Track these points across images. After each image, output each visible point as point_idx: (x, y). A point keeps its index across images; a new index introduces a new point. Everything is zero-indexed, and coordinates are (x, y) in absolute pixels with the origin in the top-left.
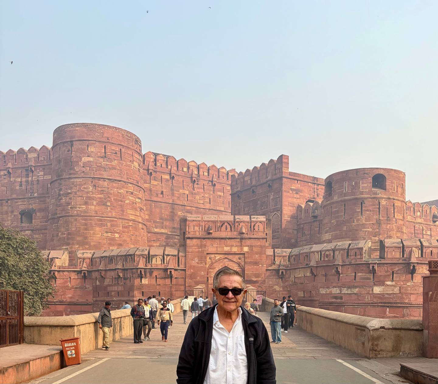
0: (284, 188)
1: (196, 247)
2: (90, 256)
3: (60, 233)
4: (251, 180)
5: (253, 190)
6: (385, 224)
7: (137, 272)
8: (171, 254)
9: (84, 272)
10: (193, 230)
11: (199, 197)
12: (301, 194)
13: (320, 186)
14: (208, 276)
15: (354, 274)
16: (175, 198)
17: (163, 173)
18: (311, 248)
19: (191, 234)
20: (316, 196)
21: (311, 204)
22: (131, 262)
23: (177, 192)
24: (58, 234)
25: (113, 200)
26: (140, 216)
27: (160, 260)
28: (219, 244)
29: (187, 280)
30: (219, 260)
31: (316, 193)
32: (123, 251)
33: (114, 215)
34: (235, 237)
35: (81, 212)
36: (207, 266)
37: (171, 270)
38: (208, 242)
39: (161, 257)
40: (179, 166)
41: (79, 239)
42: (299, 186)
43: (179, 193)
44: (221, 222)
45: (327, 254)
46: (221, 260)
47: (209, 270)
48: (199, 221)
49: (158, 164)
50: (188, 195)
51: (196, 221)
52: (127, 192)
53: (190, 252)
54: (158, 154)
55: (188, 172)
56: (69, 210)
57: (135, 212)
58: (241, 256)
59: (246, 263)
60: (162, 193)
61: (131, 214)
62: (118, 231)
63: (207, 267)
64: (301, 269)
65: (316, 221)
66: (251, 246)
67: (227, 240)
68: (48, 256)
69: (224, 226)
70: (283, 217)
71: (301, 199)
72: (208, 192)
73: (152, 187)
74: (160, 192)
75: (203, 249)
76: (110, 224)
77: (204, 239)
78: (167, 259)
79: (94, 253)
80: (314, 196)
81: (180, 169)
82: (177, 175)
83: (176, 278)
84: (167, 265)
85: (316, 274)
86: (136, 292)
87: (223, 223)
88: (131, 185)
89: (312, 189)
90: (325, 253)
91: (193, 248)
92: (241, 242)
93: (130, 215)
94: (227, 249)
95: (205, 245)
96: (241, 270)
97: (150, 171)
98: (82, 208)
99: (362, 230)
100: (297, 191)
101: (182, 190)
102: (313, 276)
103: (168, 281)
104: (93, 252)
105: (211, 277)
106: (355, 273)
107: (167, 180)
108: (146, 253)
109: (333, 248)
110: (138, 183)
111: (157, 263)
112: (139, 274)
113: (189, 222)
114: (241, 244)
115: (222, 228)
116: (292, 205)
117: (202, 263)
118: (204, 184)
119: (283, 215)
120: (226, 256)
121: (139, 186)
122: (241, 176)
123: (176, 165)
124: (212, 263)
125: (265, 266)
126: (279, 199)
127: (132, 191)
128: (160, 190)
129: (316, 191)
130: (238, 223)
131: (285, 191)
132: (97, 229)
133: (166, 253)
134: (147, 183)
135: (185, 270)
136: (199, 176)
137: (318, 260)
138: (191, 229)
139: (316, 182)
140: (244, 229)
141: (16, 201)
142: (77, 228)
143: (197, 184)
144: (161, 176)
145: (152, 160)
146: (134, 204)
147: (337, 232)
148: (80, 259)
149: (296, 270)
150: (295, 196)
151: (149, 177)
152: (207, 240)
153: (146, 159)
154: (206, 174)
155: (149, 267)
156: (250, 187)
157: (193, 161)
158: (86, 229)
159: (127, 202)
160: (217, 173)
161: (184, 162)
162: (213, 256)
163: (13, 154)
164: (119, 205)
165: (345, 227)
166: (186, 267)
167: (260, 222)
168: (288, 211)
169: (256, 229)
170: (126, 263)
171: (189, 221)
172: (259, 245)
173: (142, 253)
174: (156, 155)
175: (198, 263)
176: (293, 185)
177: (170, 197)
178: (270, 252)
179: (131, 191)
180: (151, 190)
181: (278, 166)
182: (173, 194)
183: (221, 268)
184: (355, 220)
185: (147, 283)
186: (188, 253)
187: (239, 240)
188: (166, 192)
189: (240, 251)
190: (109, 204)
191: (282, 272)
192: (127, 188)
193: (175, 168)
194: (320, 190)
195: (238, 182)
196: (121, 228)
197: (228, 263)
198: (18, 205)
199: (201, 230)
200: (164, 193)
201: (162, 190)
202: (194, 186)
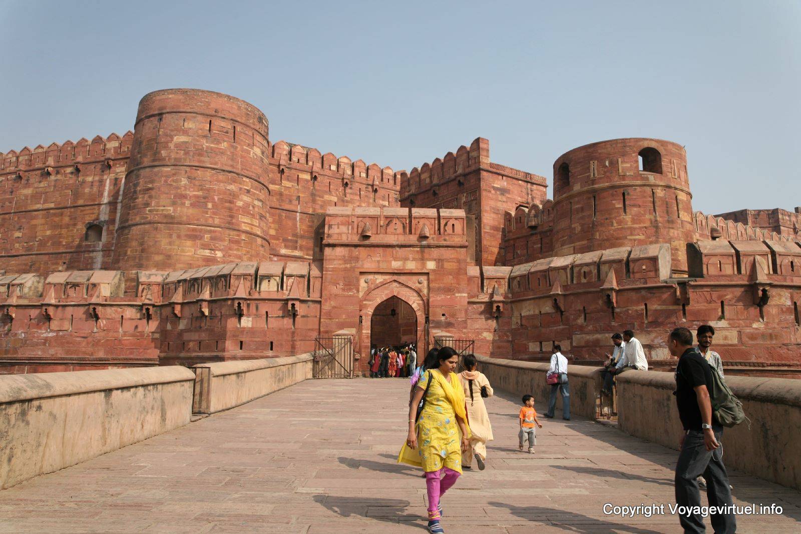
0: (483, 185)
1: (340, 262)
2: (159, 279)
3: (129, 250)
4: (430, 177)
5: (434, 191)
6: (665, 227)
7: (233, 305)
8: (295, 273)
9: (147, 307)
10: (337, 232)
12: (507, 195)
13: (535, 186)
14: (362, 313)
15: (644, 307)
16: (317, 207)
17: (300, 172)
18: (550, 263)
19: (332, 238)
20: (530, 200)
21: (526, 210)
22: (224, 287)
23: (319, 198)
24: (126, 251)
25: (218, 199)
26: (259, 227)
27: (276, 284)
28: (383, 256)
29: (322, 320)
30: (383, 284)
31: (530, 196)
32: (214, 270)
33: (217, 221)
34: (412, 243)
35: (166, 216)
36: (361, 294)
37: (294, 302)
38: (362, 252)
39: (277, 278)
40: (325, 162)
41: (158, 258)
42: (505, 183)
43: (324, 199)
44: (386, 217)
45: (585, 272)
46: (386, 285)
47: (364, 302)
48: (348, 216)
49: (294, 159)
50: (336, 204)
51: (342, 216)
52: (241, 189)
53: (330, 269)
54: (295, 145)
55: (338, 171)
56: (147, 214)
57: (251, 220)
58: (423, 279)
59: (431, 291)
60: (298, 199)
61: (245, 222)
62: (222, 247)
63: (360, 297)
64: (532, 301)
65: (536, 234)
66: (439, 260)
67: (398, 249)
68: (88, 280)
69: (392, 226)
70: (482, 228)
71: (509, 203)
72: (367, 199)
73: (283, 190)
74: (295, 198)
75: (354, 264)
76: (211, 237)
77: (356, 246)
78: (288, 282)
79: (168, 275)
80: (527, 200)
81: (326, 166)
82: (322, 175)
83: (303, 317)
84: (287, 293)
85: (563, 310)
86: (230, 342)
87: (389, 219)
88: (248, 180)
89: (524, 190)
90: (580, 270)
91: (335, 262)
92: (422, 252)
93: (243, 224)
94: (396, 265)
95: (358, 258)
96: (421, 302)
97: (281, 167)
98: (167, 210)
99: (628, 237)
100: (503, 191)
101: (328, 196)
102: (559, 313)
103: (287, 322)
104: (166, 273)
105: (367, 315)
106: (646, 305)
107: (307, 181)
108: (252, 271)
109: (596, 259)
110: (259, 178)
111: (271, 290)
112: (235, 310)
113: (330, 218)
114: (423, 256)
115: (388, 228)
116: (497, 212)
117: (350, 290)
118: (360, 189)
119: (482, 225)
120: (395, 277)
121: (260, 183)
122: (415, 173)
123: (320, 161)
124: (369, 292)
125: (466, 295)
126: (474, 202)
127: (248, 188)
128: (296, 193)
129: (530, 192)
130: (418, 220)
131: (486, 190)
132: (189, 243)
133: (287, 272)
134: (276, 184)
135: (320, 302)
136: (353, 178)
137: (566, 284)
138: (335, 230)
139: (529, 179)
140: (427, 230)
141: (82, 208)
142: (156, 242)
143: (351, 188)
144: (298, 175)
145: (285, 153)
146: (251, 208)
147: (584, 242)
148: (142, 284)
149: (524, 303)
150: (500, 197)
151: (279, 175)
152: (361, 248)
153: (276, 151)
154: (364, 175)
155: (256, 296)
156: (429, 188)
157: (346, 157)
158: (170, 244)
159: (240, 204)
160: (379, 175)
161: (331, 157)
162: (371, 277)
163: (86, 143)
164: (225, 208)
165: (598, 234)
166: (321, 297)
167: (456, 219)
168: (490, 219)
169: (449, 229)
170: (215, 291)
171: (329, 215)
172: (454, 258)
173: (245, 272)
174: (291, 146)
175: (343, 290)
176: (496, 182)
177: (310, 205)
178: (474, 271)
179: (246, 188)
180: (281, 194)
181: (474, 154)
182: (314, 201)
183: (385, 299)
184: (614, 221)
185: (250, 325)
186: (326, 271)
187: (419, 249)
188: (303, 197)
189: (420, 267)
190: (210, 205)
191: (498, 307)
192: (240, 184)
193: (319, 165)
194: (536, 191)
195: (411, 182)
196: (226, 243)
197: (398, 289)
198: (84, 215)
199: (350, 232)
200: (300, 199)
201: (298, 195)
202: (346, 192)
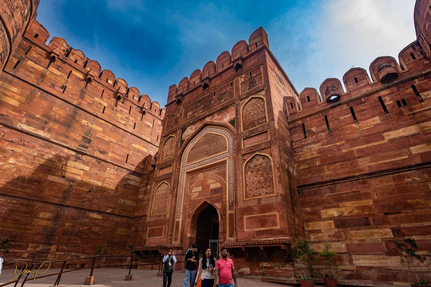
0: (268, 62)
5: (205, 84)
11: (120, 116)
12: (284, 87)
16: (85, 103)
17: (74, 69)
23: (88, 97)
40: (103, 75)
42: (281, 76)
43: (93, 100)
49: (71, 58)
50: (106, 108)
55: (114, 86)
60: (64, 88)
72: (135, 116)
73: (47, 74)
74: (60, 86)
81: (104, 78)
82: (97, 81)
97: (53, 55)
100: (280, 80)
101: (98, 99)
107: (79, 79)
116: (278, 91)
118: (131, 106)
122: (184, 81)
123: (99, 72)
128: (63, 83)
131: (270, 67)
134: (41, 66)
136: (127, 96)
143: (123, 103)
144: (71, 71)
145: (62, 48)
150: (280, 83)
151: (48, 61)
154: (136, 99)
157: (124, 81)
160: (149, 104)
161: (111, 74)
168: (276, 94)
174: (71, 48)
176: (276, 68)
177: (75, 98)
180: (43, 75)
182: (82, 97)
188: (71, 89)
193: (97, 74)
195: (179, 89)
200: (66, 89)
201: (65, 85)
202: (118, 103)
